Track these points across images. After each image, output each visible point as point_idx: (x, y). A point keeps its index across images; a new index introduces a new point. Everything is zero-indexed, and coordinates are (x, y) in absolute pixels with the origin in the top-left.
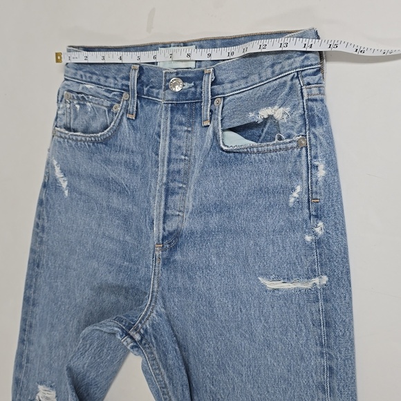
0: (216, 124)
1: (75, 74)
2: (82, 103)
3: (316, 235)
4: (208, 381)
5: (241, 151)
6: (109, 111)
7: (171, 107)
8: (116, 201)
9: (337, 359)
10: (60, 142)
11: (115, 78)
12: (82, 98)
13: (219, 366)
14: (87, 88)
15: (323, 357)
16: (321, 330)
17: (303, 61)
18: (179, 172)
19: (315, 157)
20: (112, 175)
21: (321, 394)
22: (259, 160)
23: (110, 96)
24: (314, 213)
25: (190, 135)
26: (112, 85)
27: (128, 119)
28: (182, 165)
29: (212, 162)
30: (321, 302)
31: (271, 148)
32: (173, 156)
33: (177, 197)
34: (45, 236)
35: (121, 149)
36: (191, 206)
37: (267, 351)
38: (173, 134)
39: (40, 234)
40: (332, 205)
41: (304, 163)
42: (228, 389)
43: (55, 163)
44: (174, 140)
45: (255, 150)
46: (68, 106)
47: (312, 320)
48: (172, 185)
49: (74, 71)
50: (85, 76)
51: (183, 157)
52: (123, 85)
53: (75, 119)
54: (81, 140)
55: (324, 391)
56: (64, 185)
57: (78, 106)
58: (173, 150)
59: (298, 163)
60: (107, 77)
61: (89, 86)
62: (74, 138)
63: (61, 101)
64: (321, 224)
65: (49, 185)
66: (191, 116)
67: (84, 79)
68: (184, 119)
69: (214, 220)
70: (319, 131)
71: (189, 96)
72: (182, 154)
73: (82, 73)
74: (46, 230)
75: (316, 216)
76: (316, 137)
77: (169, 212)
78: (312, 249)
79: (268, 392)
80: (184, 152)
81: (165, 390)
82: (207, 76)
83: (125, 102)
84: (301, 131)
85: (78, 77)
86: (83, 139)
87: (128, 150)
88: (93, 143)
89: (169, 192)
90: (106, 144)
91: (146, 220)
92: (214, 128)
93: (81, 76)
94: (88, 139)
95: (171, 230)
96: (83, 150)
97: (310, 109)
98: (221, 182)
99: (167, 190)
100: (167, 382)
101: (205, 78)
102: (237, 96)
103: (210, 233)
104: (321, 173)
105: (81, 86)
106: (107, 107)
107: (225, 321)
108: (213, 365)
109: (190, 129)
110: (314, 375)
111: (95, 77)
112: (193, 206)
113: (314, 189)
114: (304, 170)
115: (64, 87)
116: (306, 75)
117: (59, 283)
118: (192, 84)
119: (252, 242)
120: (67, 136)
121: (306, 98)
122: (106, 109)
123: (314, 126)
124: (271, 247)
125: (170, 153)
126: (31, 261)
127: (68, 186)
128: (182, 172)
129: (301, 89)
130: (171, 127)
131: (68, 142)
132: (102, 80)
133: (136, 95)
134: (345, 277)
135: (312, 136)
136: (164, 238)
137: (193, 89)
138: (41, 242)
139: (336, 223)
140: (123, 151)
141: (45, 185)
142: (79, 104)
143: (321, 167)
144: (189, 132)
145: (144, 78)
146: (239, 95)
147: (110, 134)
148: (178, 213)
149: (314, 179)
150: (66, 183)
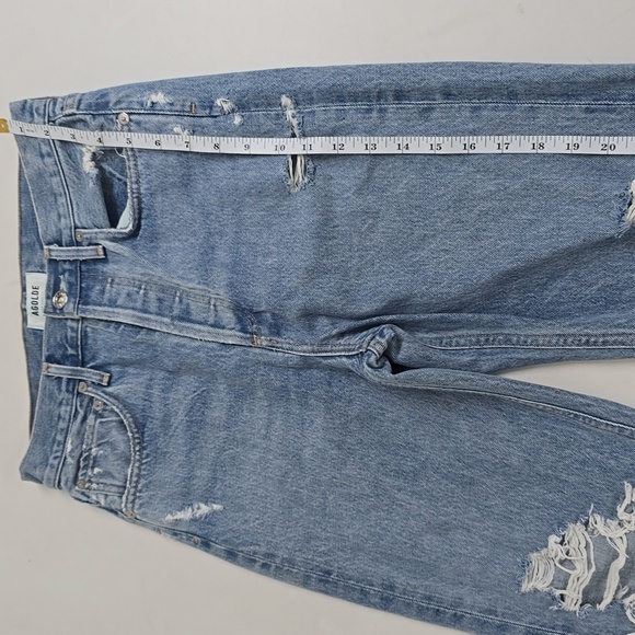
0: (102, 236)
1: (52, 467)
2: (91, 462)
3: (233, 111)
4: (434, 289)
5: (136, 207)
6: (101, 416)
9: (381, 84)
10: (141, 505)
11: (61, 403)
12: (85, 461)
13: (414, 272)
14: (72, 451)
15: (385, 110)
16: (350, 109)
17: (39, 114)
18: (160, 300)
19: (142, 105)
20: (181, 416)
21: (434, 115)
22: (147, 183)
23: (82, 412)
24: (208, 111)
25: (117, 280)
26: (68, 408)
27: (109, 384)
28: (152, 295)
29: (150, 252)
30: (315, 108)
31: (132, 163)
32: (139, 305)
33: (192, 304)
34: (280, 553)
35: (148, 398)
37: (389, 194)
38: (113, 303)
39: (278, 561)
40: (198, 86)
41: (147, 118)
43: (169, 517)
44: (119, 303)
45: (135, 186)
46: (94, 486)
47: (337, 120)
48: (176, 312)
49: (49, 468)
50: (57, 451)
51: (142, 292)
52: (67, 391)
53: (114, 478)
54: (139, 468)
55: (429, 109)
56: (204, 509)
57: (96, 470)
58: (131, 305)
59: (147, 126)
60: (59, 417)
61: (69, 447)
62: (135, 479)
63: (88, 497)
64: (218, 102)
65: (202, 537)
66: (95, 279)
67: (59, 454)
68: (98, 288)
69: (222, 256)
70: (113, 98)
71: (73, 280)
72: (138, 292)
73: (53, 456)
74: (272, 551)
75: (211, 108)
76: (119, 102)
77: (211, 320)
78: (250, 117)
79: (444, 195)
80: (136, 289)
81: (444, 341)
82: (53, 254)
83: (90, 389)
84: (112, 120)
85: (56, 462)
86: (137, 465)
87: (149, 387)
88: (144, 448)
89: (185, 317)
90: (144, 426)
92: (106, 239)
93: (56, 458)
94: (137, 457)
95: (234, 320)
96: (154, 468)
97: (89, 106)
98: (177, 244)
99: (181, 319)
101: (54, 255)
102: (75, 209)
103: (236, 264)
104: (160, 98)
105: (69, 460)
106: (96, 420)
107: (350, 251)
108: (412, 281)
109: (109, 280)
110: (411, 124)
111: (59, 438)
113: (178, 108)
114: (155, 119)
115: (70, 489)
116: (54, 112)
118: (62, 277)
119: (247, 199)
120: (132, 490)
121: (74, 111)
122: (99, 420)
123: (107, 103)
124: (250, 173)
125: (133, 309)
126: (323, 589)
127: (206, 503)
128: (161, 295)
129: (66, 116)
130: (105, 305)
131: (140, 491)
132: (62, 425)
133: (79, 368)
134: (282, 73)
135: (118, 107)
136: (243, 330)
137: (66, 275)
138: (291, 562)
139: (220, 83)
140: (149, 395)
141: (206, 545)
142: (93, 468)
143: (154, 98)
144: (112, 283)
145: (58, 354)
146: (74, 206)
147: (128, 415)
148: (212, 307)
149: (167, 108)
150: (202, 505)
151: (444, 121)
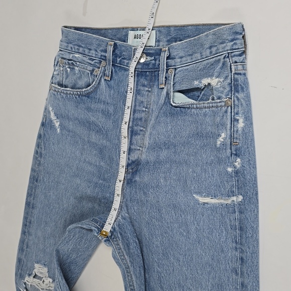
0: (169, 87)
1: (67, 46)
2: (72, 67)
3: (235, 167)
4: (156, 264)
5: (185, 106)
6: (91, 74)
7: (138, 74)
8: (94, 138)
9: (247, 253)
10: (54, 94)
11: (96, 51)
12: (72, 63)
13: (163, 254)
14: (76, 57)
15: (236, 251)
16: (236, 232)
17: (232, 45)
18: (141, 119)
19: (237, 114)
20: (92, 119)
21: (234, 276)
22: (197, 114)
23: (93, 63)
24: (234, 152)
25: (150, 94)
26: (94, 55)
27: (105, 80)
28: (143, 115)
29: (164, 113)
30: (237, 213)
31: (206, 105)
32: (137, 108)
33: (139, 137)
34: (42, 160)
35: (100, 101)
36: (147, 144)
37: (198, 245)
38: (137, 92)
39: (39, 159)
40: (248, 148)
41: (229, 117)
42: (169, 270)
43: (51, 109)
44: (138, 97)
45: (195, 107)
46: (62, 69)
47: (231, 225)
48: (135, 128)
49: (66, 44)
50: (74, 48)
51: (144, 109)
52: (101, 55)
53: (66, 78)
54: (70, 94)
55: (237, 274)
56: (57, 125)
57: (69, 69)
58: (137, 104)
59: (225, 117)
60: (90, 49)
61: (77, 55)
62: (65, 92)
63: (57, 65)
64: (239, 160)
65: (46, 124)
66: (151, 80)
67: (73, 50)
68: (146, 83)
69: (164, 154)
70: (241, 95)
71: (151, 66)
72: (144, 107)
73: (72, 46)
74: (43, 156)
75: (236, 155)
76: (238, 99)
77: (133, 147)
78: (232, 177)
79: (198, 273)
80: (145, 106)
82: (164, 53)
83: (103, 68)
84: (228, 95)
85: (69, 49)
86: (71, 92)
87: (104, 102)
88: (79, 96)
90: (88, 97)
91: (116, 152)
93: (71, 48)
94: (75, 93)
95: (133, 159)
96: (71, 101)
97: (236, 80)
98: (170, 127)
99: (132, 132)
100: (130, 265)
101: (162, 54)
102: (185, 68)
103: (160, 163)
104: (241, 124)
105: (71, 55)
106: (90, 71)
107: (171, 222)
108: (159, 253)
109: (150, 90)
110: (230, 262)
111: (81, 49)
112: (149, 144)
113: (235, 136)
114: (229, 122)
115: (59, 56)
116: (234, 56)
117: (52, 194)
118: (153, 58)
119: (191, 170)
120: (60, 91)
121: (233, 72)
122: (89, 72)
123: (238, 92)
124: (204, 174)
125: (135, 106)
126: (31, 177)
127: (59, 125)
128: (143, 120)
129: (231, 66)
130: (137, 88)
131: (60, 94)
132: (87, 51)
133: (111, 63)
134: (255, 197)
135: (236, 99)
136: (129, 165)
137: (153, 62)
138: (39, 164)
139: (249, 160)
140: (101, 103)
141: (43, 124)
142: (69, 68)
143: (241, 121)
144: (149, 91)
145: (117, 52)
146: (186, 67)
147: (92, 90)
148: (139, 148)
149: (235, 129)
150: (58, 123)
151: (231, 280)
